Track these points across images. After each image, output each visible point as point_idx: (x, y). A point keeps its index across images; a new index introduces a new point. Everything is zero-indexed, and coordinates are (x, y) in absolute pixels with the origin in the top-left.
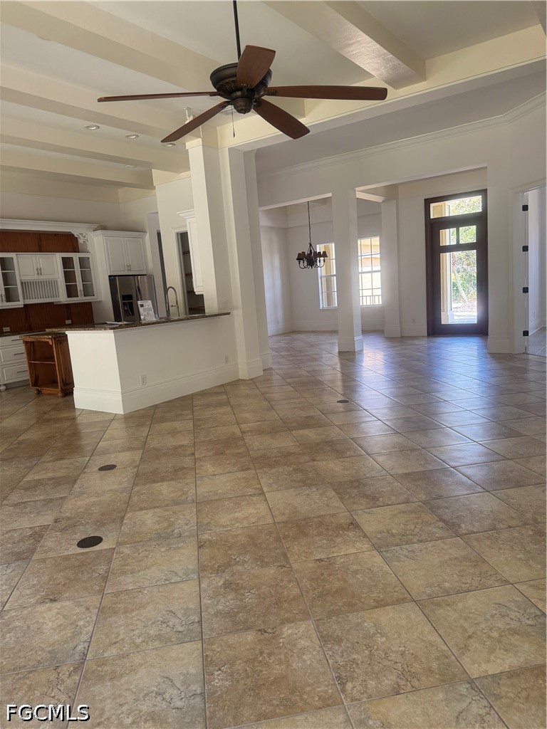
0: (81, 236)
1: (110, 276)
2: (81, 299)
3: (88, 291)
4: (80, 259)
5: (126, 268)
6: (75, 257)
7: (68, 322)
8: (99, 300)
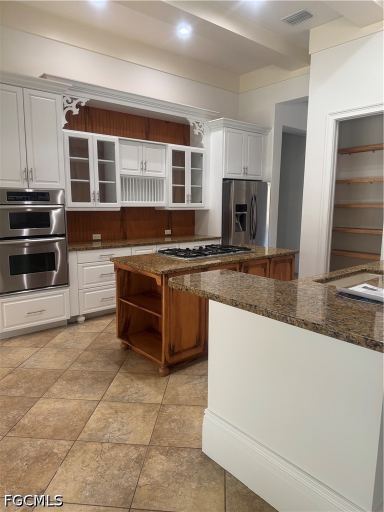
0: (197, 125)
1: (224, 179)
2: (187, 205)
3: (197, 195)
4: (193, 154)
5: (243, 170)
6: (188, 150)
7: (168, 232)
8: (206, 208)
